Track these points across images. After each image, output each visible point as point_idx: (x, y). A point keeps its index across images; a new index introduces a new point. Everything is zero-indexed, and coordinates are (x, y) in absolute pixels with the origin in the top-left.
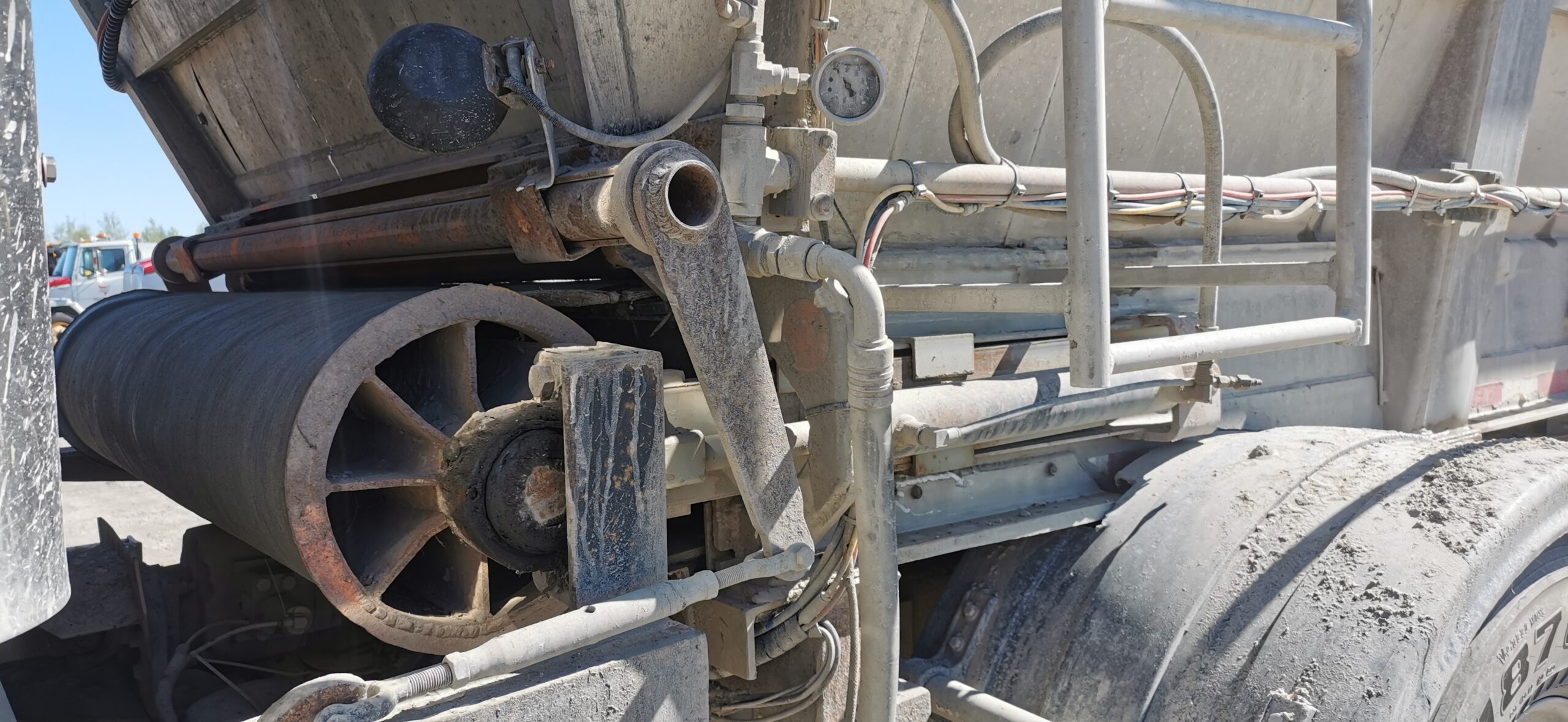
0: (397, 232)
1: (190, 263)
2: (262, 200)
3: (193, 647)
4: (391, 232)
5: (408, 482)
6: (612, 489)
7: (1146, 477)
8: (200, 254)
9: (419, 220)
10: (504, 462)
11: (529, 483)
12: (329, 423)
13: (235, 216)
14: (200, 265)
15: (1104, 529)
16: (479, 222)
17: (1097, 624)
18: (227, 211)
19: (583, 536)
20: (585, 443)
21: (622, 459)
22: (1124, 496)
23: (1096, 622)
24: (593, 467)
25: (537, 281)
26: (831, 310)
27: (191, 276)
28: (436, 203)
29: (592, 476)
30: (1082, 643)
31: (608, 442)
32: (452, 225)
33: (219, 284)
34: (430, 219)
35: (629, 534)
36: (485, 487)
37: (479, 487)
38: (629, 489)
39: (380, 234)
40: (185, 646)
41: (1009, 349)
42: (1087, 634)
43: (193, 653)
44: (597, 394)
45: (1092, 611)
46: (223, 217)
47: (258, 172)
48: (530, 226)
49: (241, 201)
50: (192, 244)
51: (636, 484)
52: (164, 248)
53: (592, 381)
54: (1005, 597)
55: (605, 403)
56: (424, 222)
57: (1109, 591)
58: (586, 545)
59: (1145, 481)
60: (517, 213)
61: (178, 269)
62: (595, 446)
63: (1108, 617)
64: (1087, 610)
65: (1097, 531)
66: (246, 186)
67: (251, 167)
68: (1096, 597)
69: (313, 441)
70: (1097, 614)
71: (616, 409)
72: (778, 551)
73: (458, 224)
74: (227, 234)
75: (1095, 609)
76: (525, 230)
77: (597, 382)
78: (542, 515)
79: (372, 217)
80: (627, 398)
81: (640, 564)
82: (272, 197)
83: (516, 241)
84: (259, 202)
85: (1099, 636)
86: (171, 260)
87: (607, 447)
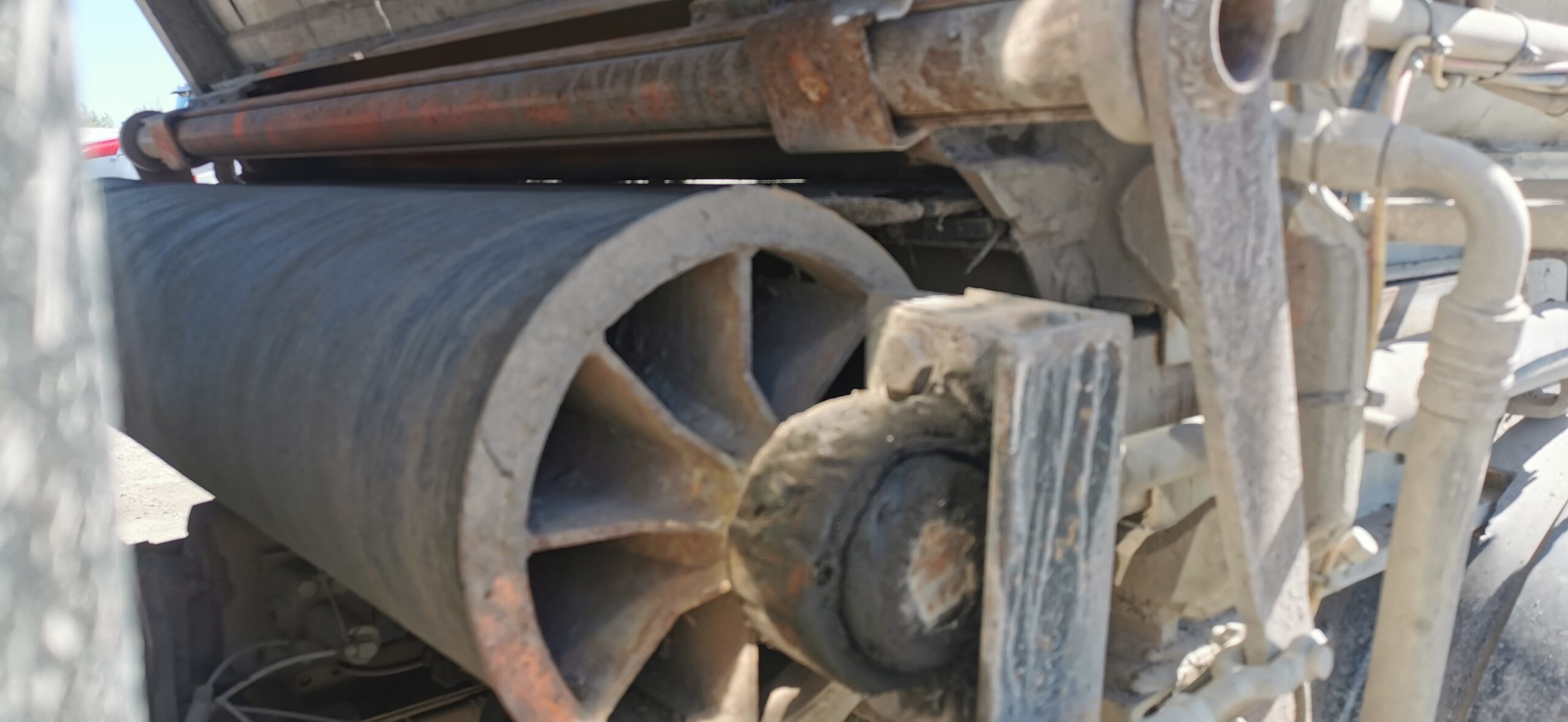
0: (527, 102)
1: (172, 145)
2: (268, 64)
3: (219, 690)
4: (515, 103)
5: (649, 526)
6: (1053, 563)
7: (1528, 466)
8: (187, 133)
9: (573, 84)
10: (881, 517)
11: (915, 554)
12: (532, 431)
13: (229, 86)
14: (187, 147)
15: (1488, 542)
16: (703, 85)
17: (1516, 685)
18: (218, 78)
19: (1010, 648)
20: (1026, 485)
21: (1068, 508)
22: (1505, 494)
23: (1514, 680)
24: (1032, 526)
25: (689, 182)
26: (1328, 239)
27: (173, 161)
28: (601, 56)
29: (1030, 542)
30: (1496, 711)
31: (1052, 480)
32: (640, 90)
33: (205, 175)
34: (594, 81)
35: (1064, 633)
36: (844, 561)
37: (834, 562)
38: (1071, 557)
39: (494, 105)
40: (207, 689)
41: (1400, 294)
42: (1500, 697)
43: (222, 700)
44: (1048, 395)
45: (1502, 663)
46: (213, 86)
47: (262, 27)
48: (825, 90)
49: (236, 67)
50: (174, 120)
51: (1080, 548)
52: (134, 125)
53: (1044, 372)
54: (1344, 630)
55: (1056, 413)
56: (583, 85)
57: (1526, 635)
58: (1012, 661)
59: (1529, 475)
60: (803, 65)
61: (154, 152)
62: (1038, 488)
63: (1532, 675)
64: (1496, 661)
65: (1480, 543)
66: (243, 47)
67: (252, 20)
68: (1505, 642)
69: (507, 464)
70: (1513, 668)
71: (1069, 422)
72: (1275, 654)
73: (659, 87)
74: (224, 106)
75: (1508, 661)
76: (813, 96)
77: (1050, 376)
78: (930, 608)
79: (475, 82)
80: (1084, 399)
81: (1073, 683)
82: (279, 61)
83: (784, 114)
84: (260, 68)
85: (1524, 701)
86: (145, 141)
87: (1051, 490)
